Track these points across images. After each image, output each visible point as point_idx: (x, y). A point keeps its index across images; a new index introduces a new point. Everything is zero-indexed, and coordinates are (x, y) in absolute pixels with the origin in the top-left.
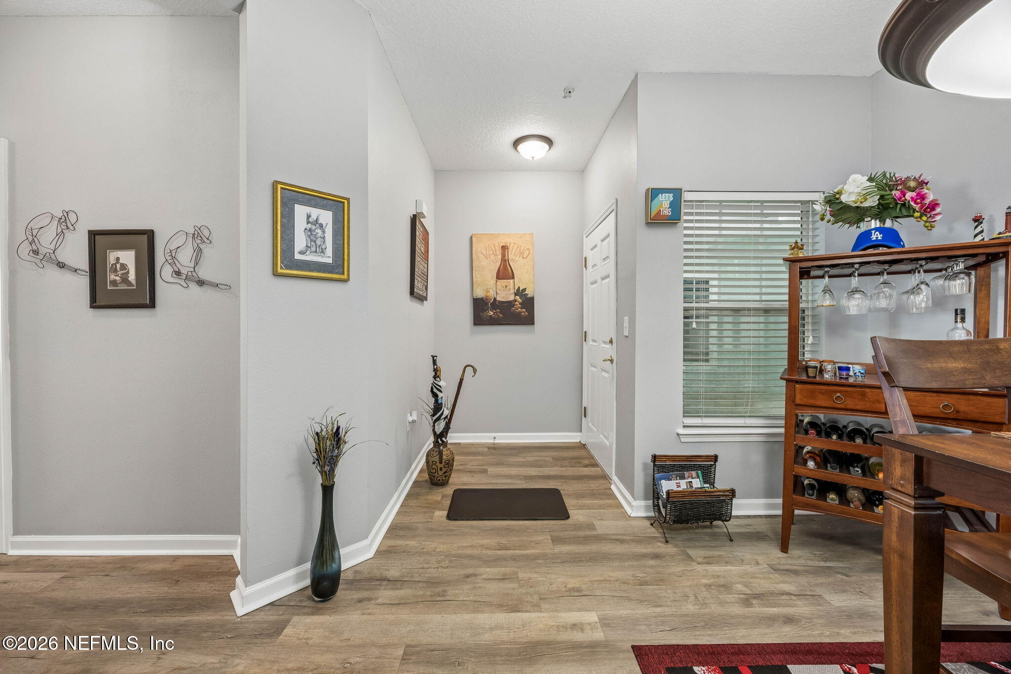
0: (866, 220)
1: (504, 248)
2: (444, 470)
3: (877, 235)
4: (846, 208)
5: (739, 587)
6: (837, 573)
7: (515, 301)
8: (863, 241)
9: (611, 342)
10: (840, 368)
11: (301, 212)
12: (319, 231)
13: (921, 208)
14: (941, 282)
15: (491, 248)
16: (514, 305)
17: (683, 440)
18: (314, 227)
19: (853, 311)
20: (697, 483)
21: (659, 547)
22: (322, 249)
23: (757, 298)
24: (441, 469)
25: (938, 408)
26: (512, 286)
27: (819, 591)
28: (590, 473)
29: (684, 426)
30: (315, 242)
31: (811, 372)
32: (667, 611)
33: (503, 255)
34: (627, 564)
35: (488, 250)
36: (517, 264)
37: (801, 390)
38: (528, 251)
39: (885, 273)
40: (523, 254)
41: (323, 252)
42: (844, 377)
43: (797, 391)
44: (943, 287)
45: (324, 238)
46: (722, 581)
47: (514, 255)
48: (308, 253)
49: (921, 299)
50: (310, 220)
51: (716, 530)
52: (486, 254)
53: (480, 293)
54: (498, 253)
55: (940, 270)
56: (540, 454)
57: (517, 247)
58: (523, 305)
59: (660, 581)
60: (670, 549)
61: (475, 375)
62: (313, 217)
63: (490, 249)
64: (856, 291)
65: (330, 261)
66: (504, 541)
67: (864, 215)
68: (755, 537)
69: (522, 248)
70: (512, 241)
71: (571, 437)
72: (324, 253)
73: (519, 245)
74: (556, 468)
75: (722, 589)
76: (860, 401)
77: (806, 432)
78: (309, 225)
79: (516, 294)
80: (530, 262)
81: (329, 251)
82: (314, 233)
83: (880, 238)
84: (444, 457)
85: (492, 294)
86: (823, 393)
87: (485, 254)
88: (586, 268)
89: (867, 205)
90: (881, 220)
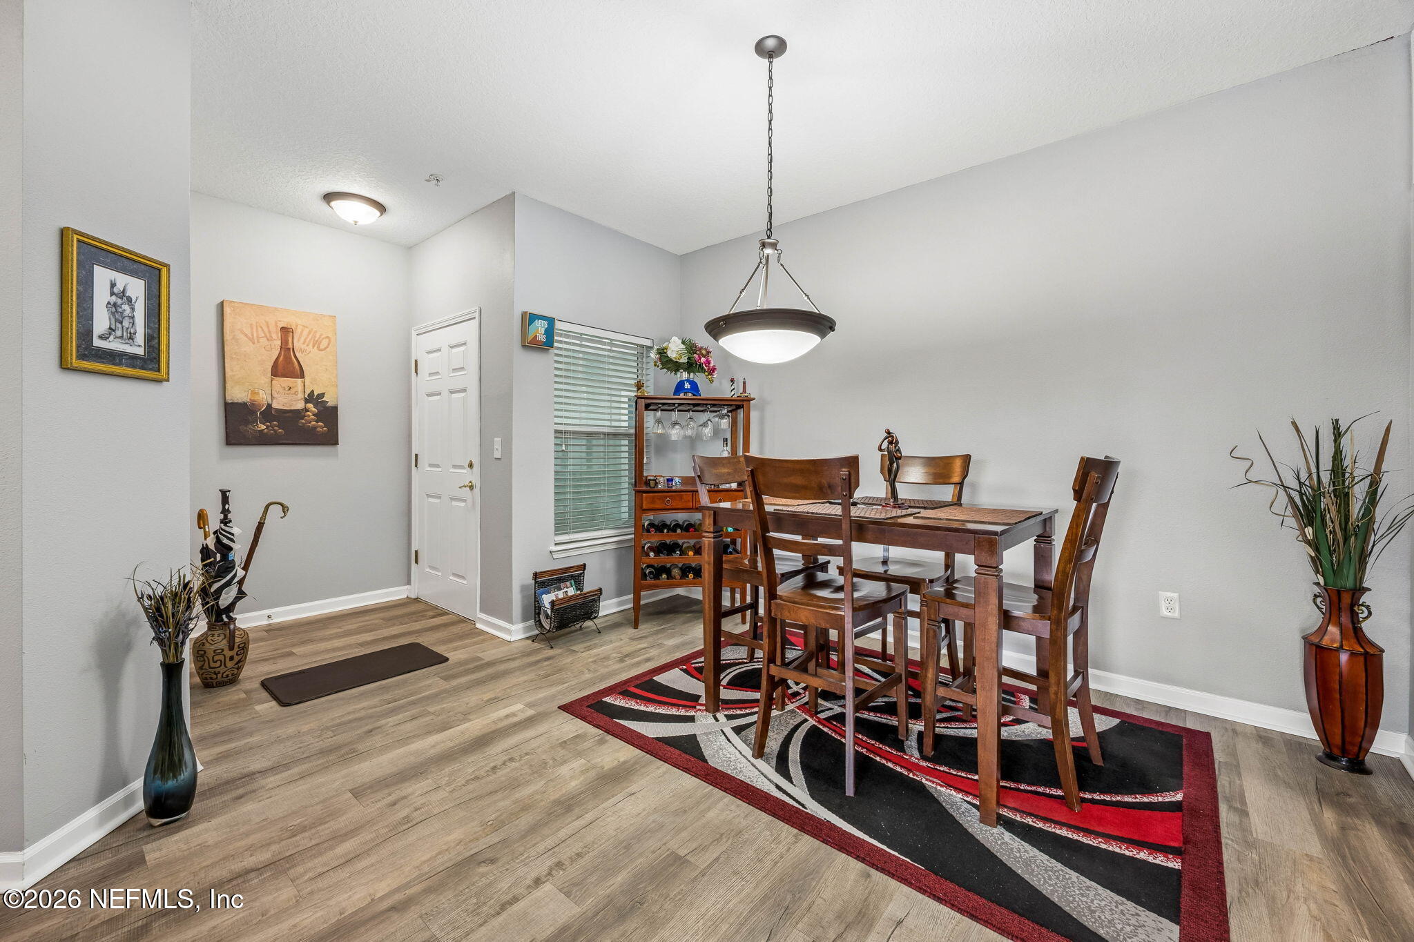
0: (681, 370)
1: (286, 331)
2: (237, 658)
3: (687, 384)
4: (670, 360)
5: (614, 655)
7: (307, 410)
8: (680, 387)
9: (471, 465)
10: (668, 480)
11: (102, 276)
12: (126, 307)
13: (708, 369)
14: (717, 419)
15: (261, 327)
16: (304, 416)
17: (555, 557)
18: (119, 301)
19: (674, 438)
20: (571, 591)
21: (547, 653)
22: (130, 333)
23: (608, 423)
24: (232, 658)
26: (300, 388)
27: (660, 641)
28: (442, 622)
29: (556, 544)
30: (121, 323)
31: (652, 484)
32: (573, 683)
33: (284, 342)
34: (527, 670)
35: (254, 330)
36: (307, 356)
37: (646, 498)
38: (327, 340)
40: (319, 344)
41: (131, 338)
42: (670, 486)
43: (644, 499)
44: (718, 422)
45: (133, 317)
46: (602, 656)
47: (304, 343)
48: (112, 338)
49: (708, 431)
50: (116, 290)
51: (585, 630)
52: (252, 335)
53: (238, 394)
54: (274, 336)
55: (716, 411)
56: (367, 618)
57: (309, 333)
58: (319, 415)
59: (560, 670)
60: (556, 651)
61: (285, 515)
62: (119, 287)
63: (260, 329)
64: (675, 424)
65: (140, 351)
66: (387, 697)
67: (679, 368)
68: (616, 626)
69: (318, 336)
70: (299, 322)
71: (398, 593)
72: (133, 339)
73: (312, 329)
74: (395, 628)
75: (604, 660)
76: (680, 502)
77: (648, 531)
78: (114, 298)
79: (307, 401)
80: (331, 357)
81: (140, 338)
82: (120, 310)
83: (689, 387)
84: (237, 640)
85: (263, 398)
86: (659, 499)
87: (250, 335)
88: (417, 374)
89: (682, 361)
90: (689, 373)
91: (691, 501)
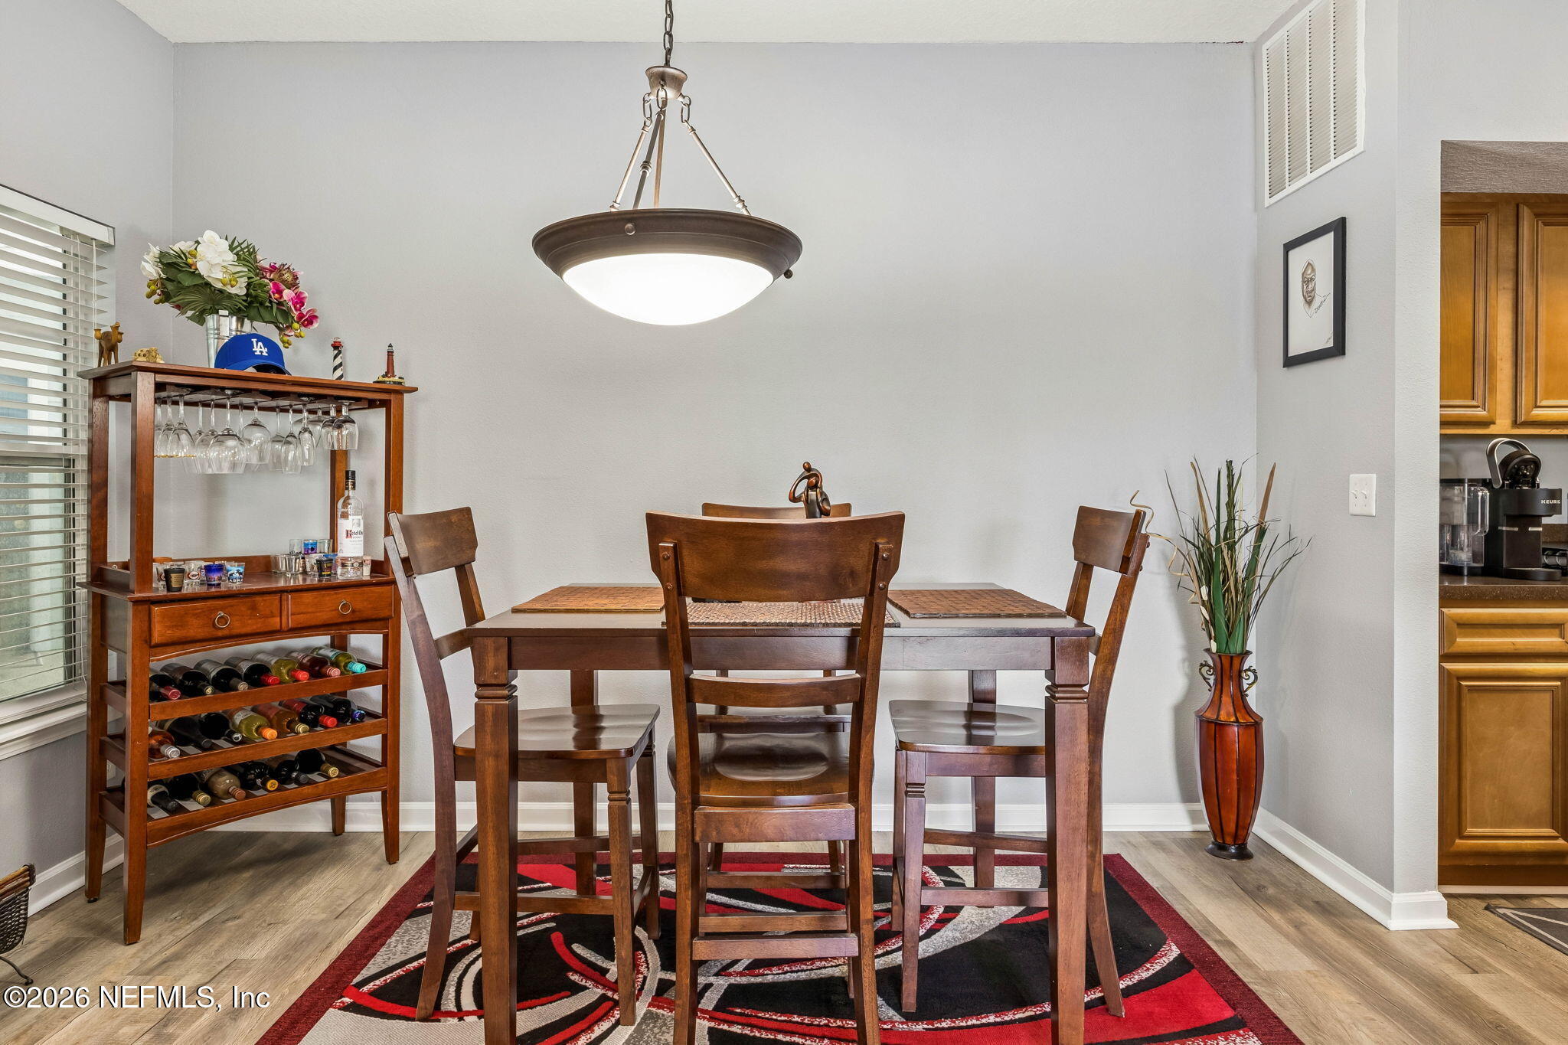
0: (221, 312)
3: (261, 348)
6: (223, 922)
10: (208, 570)
13: (300, 314)
25: (335, 610)
27: (228, 956)
31: (174, 580)
37: (160, 617)
39: (291, 411)
42: (216, 582)
43: (156, 619)
67: (218, 305)
76: (250, 619)
83: (265, 354)
86: (196, 616)
89: (233, 291)
90: (241, 321)
91: (277, 612)
